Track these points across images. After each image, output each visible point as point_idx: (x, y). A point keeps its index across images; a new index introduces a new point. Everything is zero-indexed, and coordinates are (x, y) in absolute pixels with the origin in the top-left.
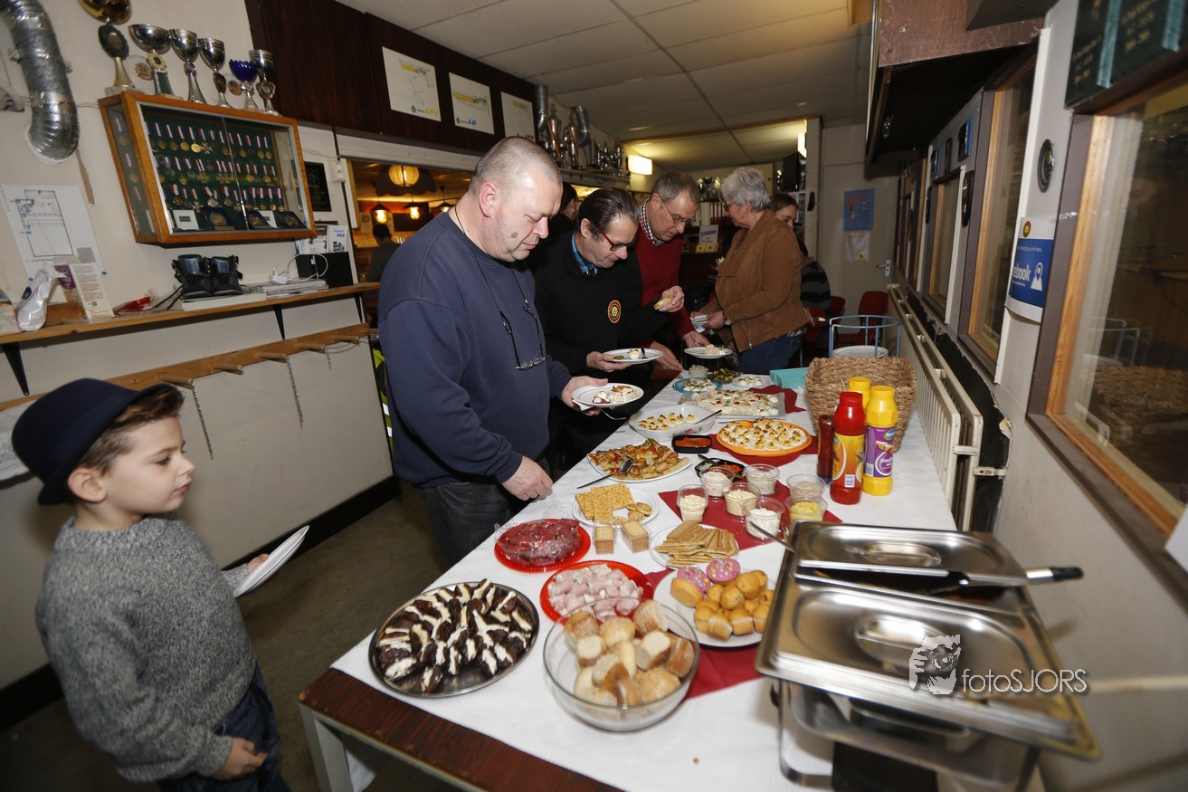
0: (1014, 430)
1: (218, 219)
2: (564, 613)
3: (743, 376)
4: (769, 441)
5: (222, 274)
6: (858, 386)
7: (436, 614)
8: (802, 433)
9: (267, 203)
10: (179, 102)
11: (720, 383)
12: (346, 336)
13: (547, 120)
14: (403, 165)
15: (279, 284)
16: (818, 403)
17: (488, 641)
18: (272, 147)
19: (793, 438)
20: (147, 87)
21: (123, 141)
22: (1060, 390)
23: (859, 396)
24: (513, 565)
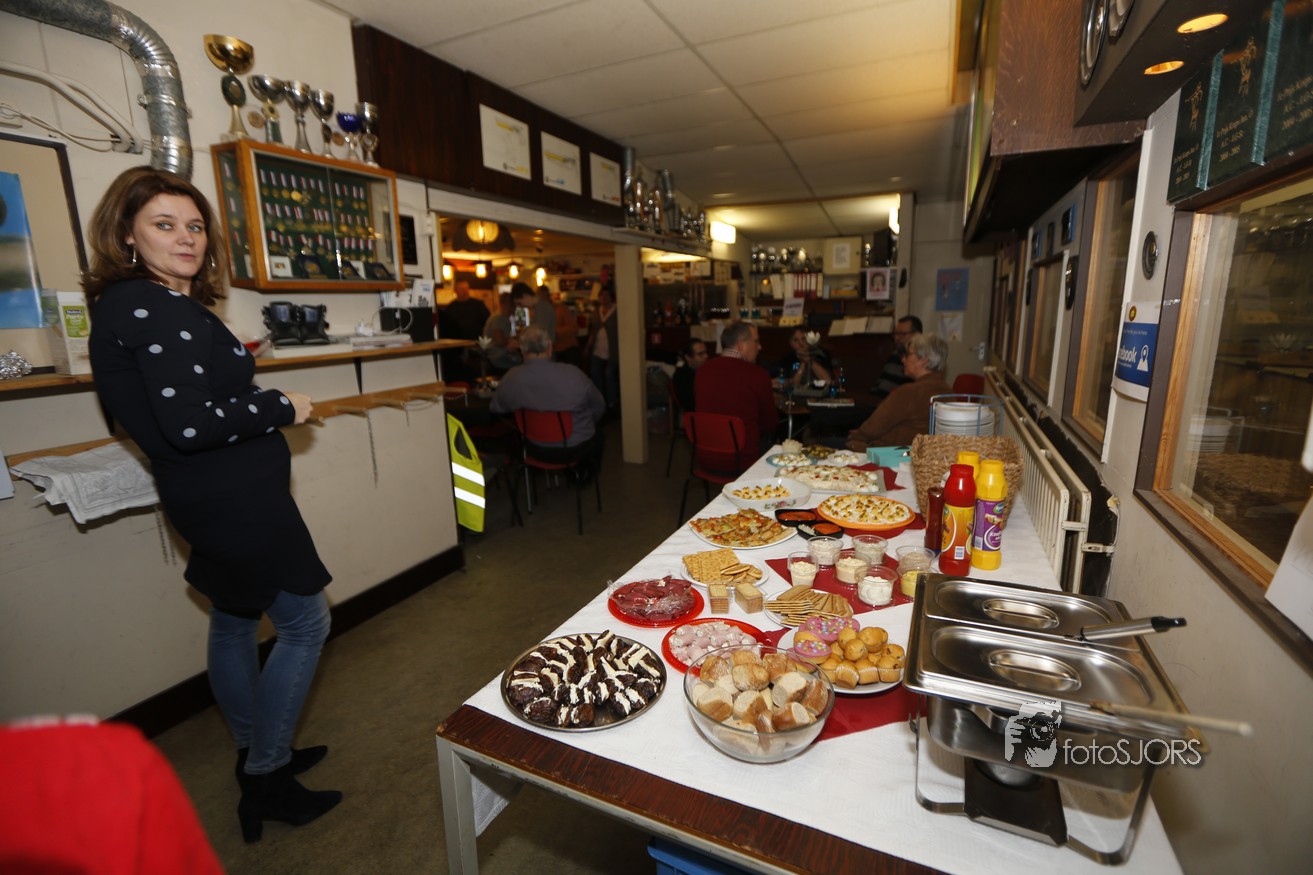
0: (1122, 507)
1: (312, 267)
2: (689, 663)
3: (838, 453)
4: (873, 515)
5: (310, 323)
6: (967, 459)
7: (564, 660)
8: (905, 509)
9: (358, 254)
10: (288, 151)
11: (817, 458)
12: (421, 393)
13: (634, 183)
14: (483, 221)
15: (364, 336)
16: (925, 478)
17: (618, 684)
18: (367, 200)
19: (898, 513)
20: (259, 135)
21: (230, 186)
22: (1166, 467)
23: (970, 469)
24: (629, 619)
